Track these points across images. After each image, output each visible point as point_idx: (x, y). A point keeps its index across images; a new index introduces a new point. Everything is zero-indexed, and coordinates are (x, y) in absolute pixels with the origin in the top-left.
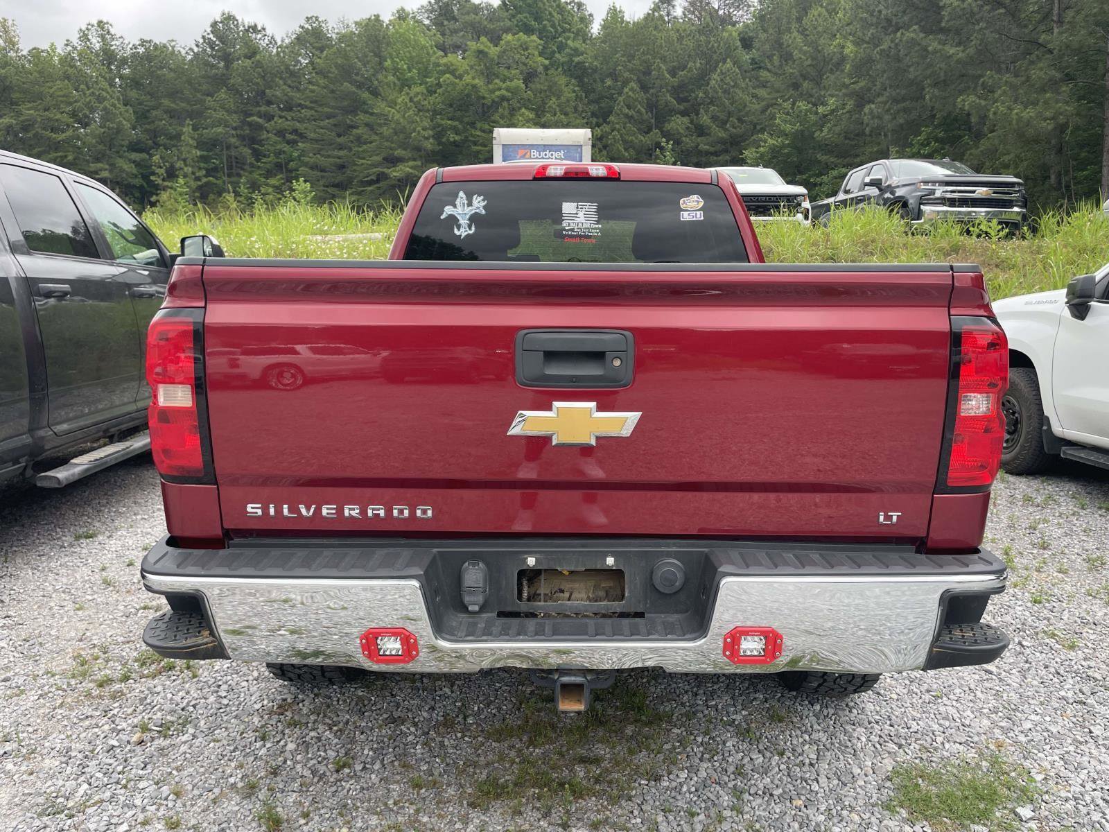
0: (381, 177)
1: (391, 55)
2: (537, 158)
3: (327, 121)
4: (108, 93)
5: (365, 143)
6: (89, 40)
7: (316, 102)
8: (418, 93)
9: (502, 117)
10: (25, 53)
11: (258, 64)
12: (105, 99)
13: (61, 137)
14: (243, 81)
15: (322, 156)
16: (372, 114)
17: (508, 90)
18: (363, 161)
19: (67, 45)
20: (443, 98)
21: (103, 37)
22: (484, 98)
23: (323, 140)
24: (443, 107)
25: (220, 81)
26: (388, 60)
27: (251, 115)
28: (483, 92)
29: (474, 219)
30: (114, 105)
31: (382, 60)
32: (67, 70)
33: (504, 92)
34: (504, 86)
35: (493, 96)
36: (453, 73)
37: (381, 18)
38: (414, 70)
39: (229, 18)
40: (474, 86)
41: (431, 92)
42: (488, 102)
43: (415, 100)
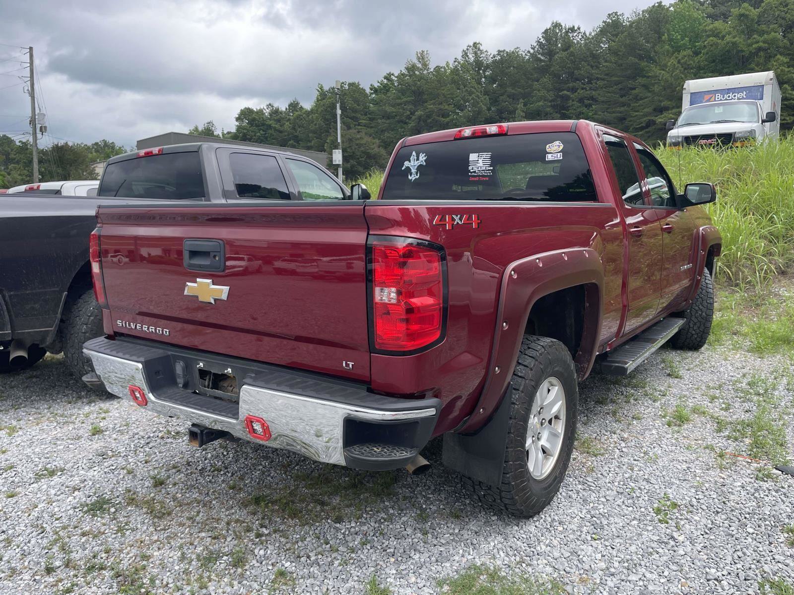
0: (650, 123)
1: (668, 30)
2: (721, 100)
3: (615, 87)
4: (475, 89)
5: (641, 99)
6: (468, 56)
7: (607, 75)
8: (685, 56)
9: (757, 65)
10: (432, 70)
11: (572, 54)
12: (473, 93)
13: (447, 119)
14: (560, 67)
15: (610, 113)
16: (648, 77)
17: (764, 42)
18: (637, 113)
19: (455, 62)
20: (707, 57)
21: (476, 53)
22: (742, 51)
23: (610, 101)
24: (706, 63)
25: (544, 70)
26: (666, 34)
27: (563, 90)
28: (742, 47)
29: (420, 168)
30: (478, 96)
31: (660, 34)
32: (453, 78)
33: (761, 44)
34: (762, 39)
35: (751, 48)
36: (716, 36)
37: (663, 4)
38: (686, 39)
39: (557, 25)
40: (734, 44)
41: (696, 53)
42: (746, 54)
43: (682, 61)
